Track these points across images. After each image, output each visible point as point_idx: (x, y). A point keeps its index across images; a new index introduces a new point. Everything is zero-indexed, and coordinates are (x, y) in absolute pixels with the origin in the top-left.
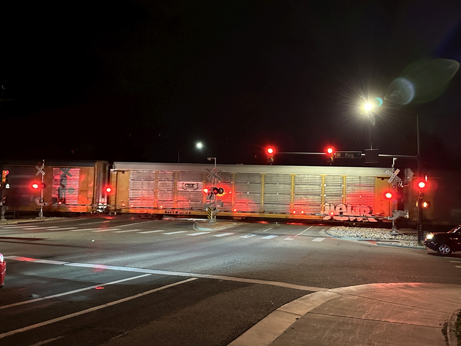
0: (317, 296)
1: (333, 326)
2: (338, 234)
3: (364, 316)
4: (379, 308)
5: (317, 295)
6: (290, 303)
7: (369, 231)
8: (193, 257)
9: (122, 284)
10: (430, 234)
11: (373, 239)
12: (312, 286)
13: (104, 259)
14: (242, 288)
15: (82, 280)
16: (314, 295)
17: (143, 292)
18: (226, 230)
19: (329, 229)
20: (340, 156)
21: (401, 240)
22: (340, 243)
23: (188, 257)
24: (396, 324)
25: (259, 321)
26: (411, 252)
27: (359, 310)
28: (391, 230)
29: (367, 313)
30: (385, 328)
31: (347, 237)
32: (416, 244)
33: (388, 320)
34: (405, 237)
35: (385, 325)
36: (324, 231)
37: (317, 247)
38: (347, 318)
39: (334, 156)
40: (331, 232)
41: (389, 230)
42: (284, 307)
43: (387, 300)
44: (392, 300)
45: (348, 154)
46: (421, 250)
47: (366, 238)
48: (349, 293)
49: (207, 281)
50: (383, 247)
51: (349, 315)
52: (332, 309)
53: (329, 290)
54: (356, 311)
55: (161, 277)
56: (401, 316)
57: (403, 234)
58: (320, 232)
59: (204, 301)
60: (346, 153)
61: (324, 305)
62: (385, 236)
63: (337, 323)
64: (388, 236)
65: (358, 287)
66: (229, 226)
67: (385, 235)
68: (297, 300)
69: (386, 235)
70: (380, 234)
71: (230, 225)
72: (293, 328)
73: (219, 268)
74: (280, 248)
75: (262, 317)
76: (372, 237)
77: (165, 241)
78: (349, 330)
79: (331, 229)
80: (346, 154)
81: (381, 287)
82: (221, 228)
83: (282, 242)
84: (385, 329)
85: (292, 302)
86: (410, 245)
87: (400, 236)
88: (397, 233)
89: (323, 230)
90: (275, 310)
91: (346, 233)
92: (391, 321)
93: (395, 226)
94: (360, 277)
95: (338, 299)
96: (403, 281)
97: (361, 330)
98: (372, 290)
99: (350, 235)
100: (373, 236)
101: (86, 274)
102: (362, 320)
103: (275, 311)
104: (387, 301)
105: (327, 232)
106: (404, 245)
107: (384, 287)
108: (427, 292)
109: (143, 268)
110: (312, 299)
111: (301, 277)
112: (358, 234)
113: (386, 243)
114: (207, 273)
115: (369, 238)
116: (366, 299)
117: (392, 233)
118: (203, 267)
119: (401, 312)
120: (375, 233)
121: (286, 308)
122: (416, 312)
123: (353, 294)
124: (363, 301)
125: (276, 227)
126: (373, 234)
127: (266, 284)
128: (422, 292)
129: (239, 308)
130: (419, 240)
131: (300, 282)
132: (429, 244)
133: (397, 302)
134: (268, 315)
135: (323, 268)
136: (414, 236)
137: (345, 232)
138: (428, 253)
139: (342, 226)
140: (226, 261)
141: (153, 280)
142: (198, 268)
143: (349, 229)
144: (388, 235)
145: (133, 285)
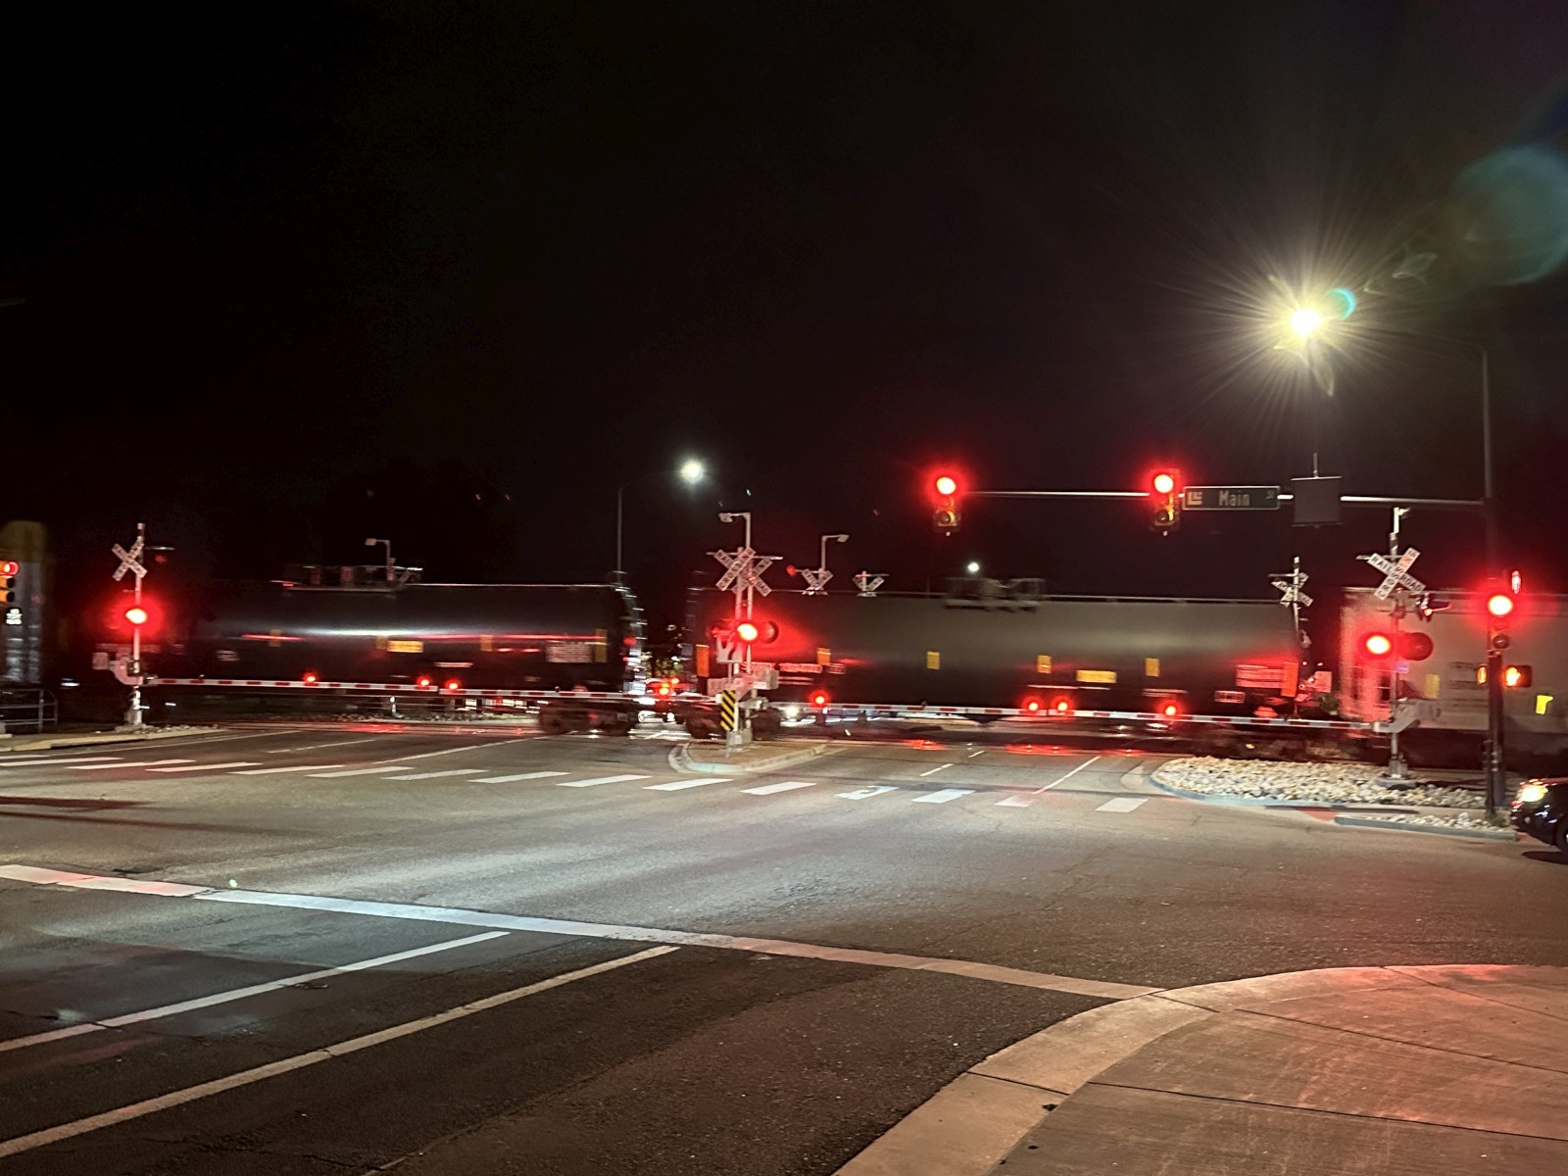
0: (1123, 1016)
1: (1187, 1138)
2: (1191, 784)
3: (1304, 1096)
4: (1359, 1065)
5: (1120, 1012)
6: (1021, 1043)
7: (1306, 773)
8: (664, 867)
9: (395, 968)
10: (1532, 783)
11: (1321, 803)
12: (1101, 980)
13: (342, 877)
14: (842, 987)
15: (251, 955)
16: (1111, 1012)
17: (468, 1003)
18: (786, 769)
19: (1160, 768)
20: (1199, 503)
21: (1423, 805)
22: (1200, 816)
23: (648, 870)
24: (1431, 1129)
25: (904, 1116)
26: (1461, 848)
27: (1284, 1072)
28: (1383, 770)
29: (1314, 1082)
30: (1390, 1145)
31: (1224, 794)
32: (1479, 821)
33: (1399, 1114)
34: (1437, 794)
35: (1388, 1133)
36: (1143, 775)
37: (1118, 832)
38: (1242, 1105)
39: (1178, 506)
40: (1168, 777)
41: (1377, 769)
42: (997, 1062)
43: (1384, 1031)
44: (1409, 1032)
45: (1230, 494)
46: (1500, 841)
47: (1295, 798)
48: (1240, 1007)
49: (712, 959)
50: (1359, 831)
51: (1246, 1093)
52: (1179, 1068)
53: (1168, 994)
54: (1272, 1077)
55: (543, 943)
56: (1443, 1098)
57: (1430, 786)
58: (1125, 779)
59: (695, 1037)
60: (1221, 492)
61: (1148, 1053)
62: (1365, 793)
63: (1202, 1125)
64: (1376, 792)
65: (1272, 983)
66: (799, 755)
67: (1363, 786)
68: (1048, 1033)
69: (1369, 788)
70: (1347, 783)
71: (801, 752)
72: (1033, 1147)
73: (759, 909)
74: (983, 836)
75: (914, 1101)
76: (1317, 794)
77: (567, 811)
78: (1251, 1157)
79: (1167, 768)
80: (1223, 497)
81: (1362, 979)
82: (771, 762)
83: (990, 816)
84: (1392, 1151)
85: (1027, 1040)
86: (1455, 823)
87: (1420, 795)
88: (1407, 782)
89: (1139, 770)
90: (964, 1074)
91: (1220, 780)
92: (1411, 1119)
93: (1401, 757)
94: (1281, 945)
95: (1202, 1029)
96: (1441, 960)
97: (1296, 1156)
98: (1326, 995)
99: (1237, 790)
100: (1321, 793)
101: (268, 933)
102: (1297, 1112)
103: (965, 1077)
104: (1387, 1036)
105: (1154, 776)
106: (1436, 825)
107: (1371, 983)
108: (1536, 1000)
109: (480, 911)
110: (1103, 1026)
111: (1062, 944)
112: (1266, 786)
113: (1369, 818)
114: (714, 929)
115: (1307, 797)
116: (1308, 1027)
117: (1390, 782)
118: (699, 904)
119: (1445, 1081)
120: (1325, 781)
121: (1006, 1063)
122: (1502, 1082)
123: (1257, 1011)
124: (1297, 1039)
125: (966, 762)
126: (1321, 785)
127: (931, 972)
128: (1515, 999)
129: (829, 1066)
130: (1491, 805)
131: (1055, 962)
132: (1527, 820)
133: (1428, 1039)
134: (939, 1091)
135: (1140, 909)
136: (1470, 789)
137: (1218, 778)
138: (1525, 854)
139: (1209, 757)
140: (785, 885)
141: (514, 953)
142: (679, 909)
143: (1233, 768)
144: (1376, 788)
145: (436, 975)
